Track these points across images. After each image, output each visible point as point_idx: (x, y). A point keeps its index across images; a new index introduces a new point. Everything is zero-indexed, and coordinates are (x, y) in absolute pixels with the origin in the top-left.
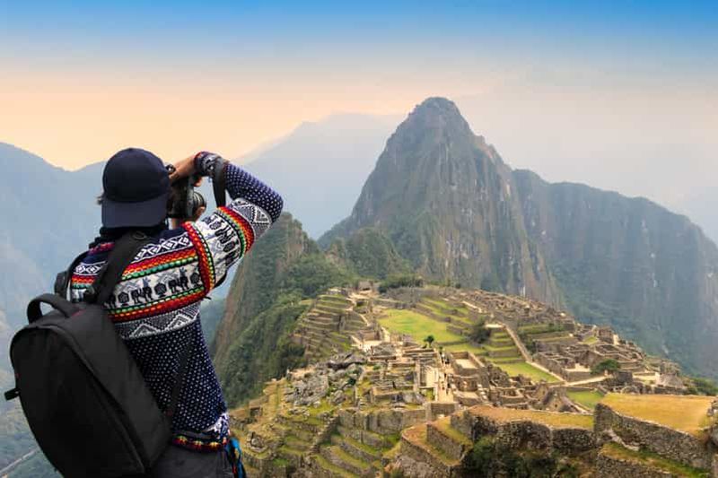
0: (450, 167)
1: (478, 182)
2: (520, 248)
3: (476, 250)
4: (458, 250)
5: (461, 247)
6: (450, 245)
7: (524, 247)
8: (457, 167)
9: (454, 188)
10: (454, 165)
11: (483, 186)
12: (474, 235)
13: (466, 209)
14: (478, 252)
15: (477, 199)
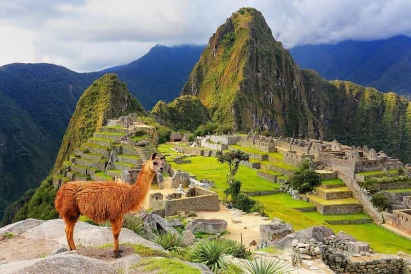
0: (257, 58)
1: (277, 72)
2: (307, 124)
3: (274, 123)
4: (261, 122)
5: (263, 120)
6: (255, 118)
7: (310, 123)
8: (262, 58)
9: (259, 75)
10: (260, 56)
11: (281, 75)
12: (273, 112)
13: (268, 92)
14: (276, 125)
15: (276, 85)
